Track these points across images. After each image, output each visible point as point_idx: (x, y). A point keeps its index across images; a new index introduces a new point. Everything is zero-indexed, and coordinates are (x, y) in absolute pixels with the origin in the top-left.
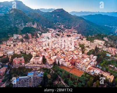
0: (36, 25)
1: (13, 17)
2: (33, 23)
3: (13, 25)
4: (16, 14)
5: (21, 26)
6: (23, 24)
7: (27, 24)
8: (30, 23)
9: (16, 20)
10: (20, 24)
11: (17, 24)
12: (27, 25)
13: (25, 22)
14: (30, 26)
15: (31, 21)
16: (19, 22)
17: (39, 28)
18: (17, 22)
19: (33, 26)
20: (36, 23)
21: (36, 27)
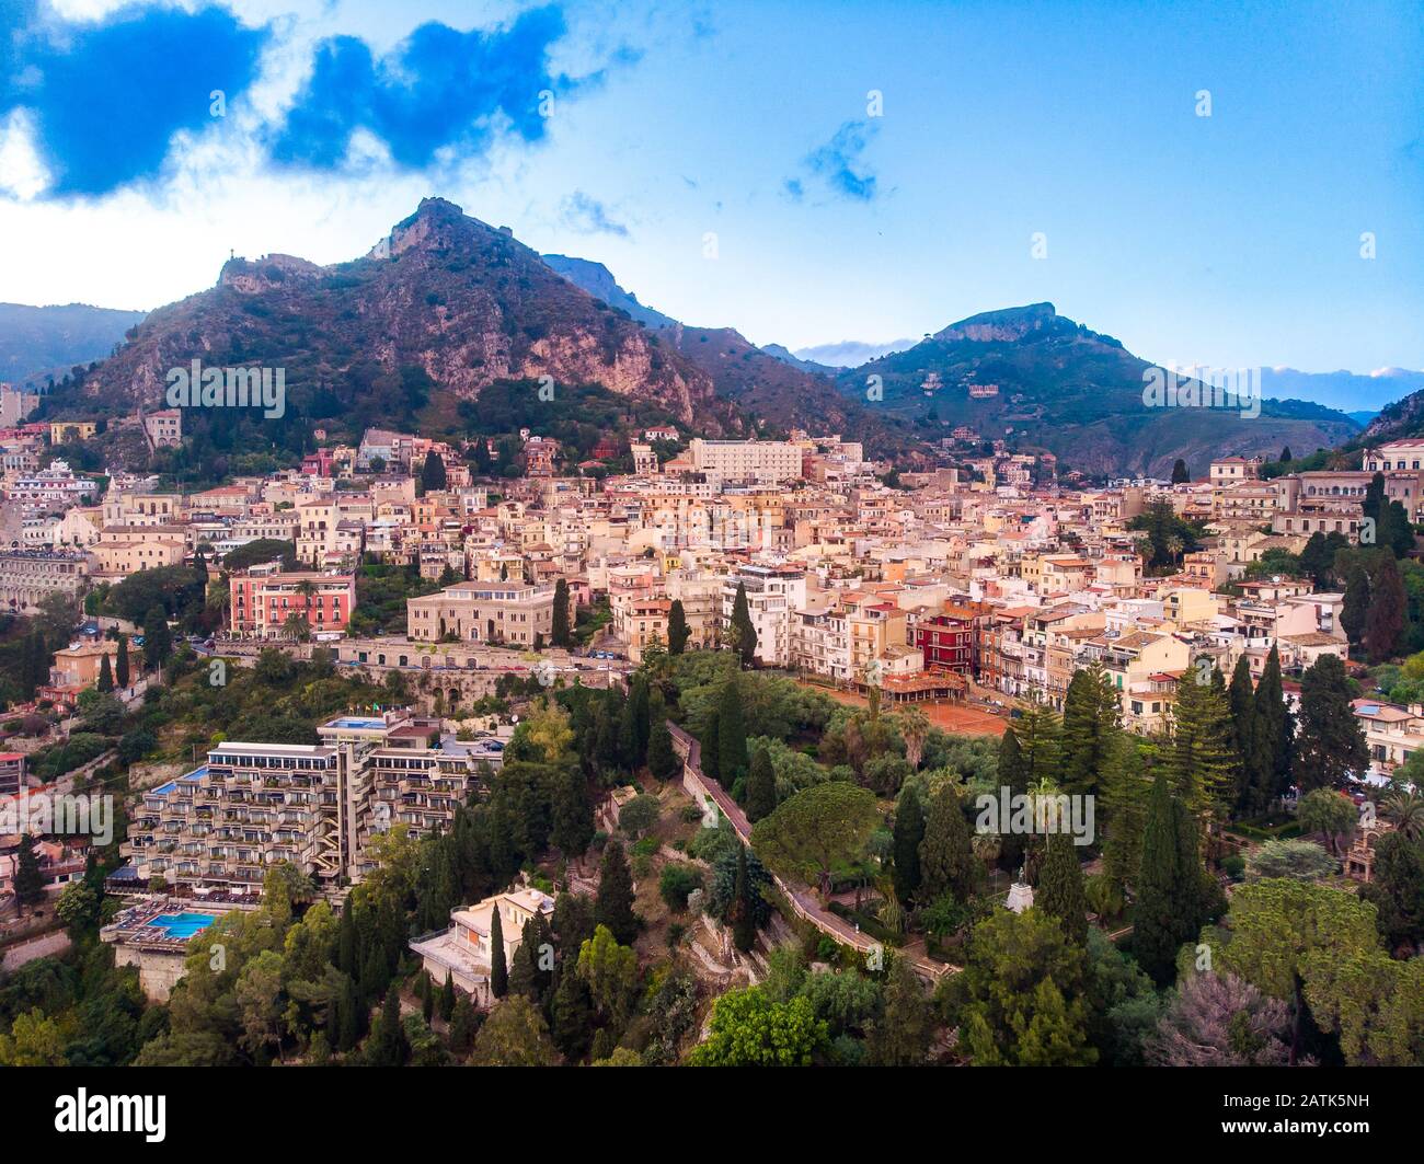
0: (642, 362)
1: (412, 276)
2: (603, 343)
3: (387, 353)
4: (444, 254)
5: (475, 361)
6: (492, 342)
7: (539, 347)
8: (575, 339)
9: (433, 301)
10: (463, 339)
11: (439, 342)
12: (538, 360)
13: (523, 330)
14: (573, 376)
15: (586, 321)
16: (456, 320)
17: (669, 393)
18: (435, 319)
19: (599, 375)
20: (639, 342)
21: (641, 387)
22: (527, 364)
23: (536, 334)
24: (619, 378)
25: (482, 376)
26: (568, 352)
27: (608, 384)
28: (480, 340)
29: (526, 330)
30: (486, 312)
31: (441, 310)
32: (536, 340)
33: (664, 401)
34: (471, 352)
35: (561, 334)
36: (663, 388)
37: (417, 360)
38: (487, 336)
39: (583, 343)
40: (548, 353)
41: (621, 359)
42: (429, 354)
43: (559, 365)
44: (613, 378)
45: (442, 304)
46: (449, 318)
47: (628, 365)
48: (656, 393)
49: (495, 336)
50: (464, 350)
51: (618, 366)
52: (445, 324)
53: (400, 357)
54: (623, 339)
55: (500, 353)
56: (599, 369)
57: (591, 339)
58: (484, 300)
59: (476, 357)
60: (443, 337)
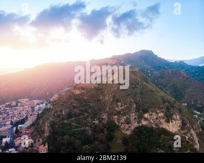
0: (179, 123)
1: (113, 92)
2: (166, 115)
3: (105, 116)
5: (128, 122)
6: (133, 116)
7: (146, 115)
8: (157, 113)
9: (117, 101)
10: (125, 114)
11: (119, 113)
12: (146, 119)
13: (142, 110)
14: (156, 125)
15: (160, 108)
16: (123, 107)
17: (189, 135)
18: (118, 106)
19: (165, 126)
20: (178, 116)
21: (179, 131)
22: (143, 120)
23: (145, 111)
24: (171, 127)
25: (130, 127)
26: (155, 117)
27: (168, 128)
28: (129, 115)
29: (143, 110)
30: (131, 106)
31: (119, 103)
32: (146, 113)
33: (187, 137)
34: (127, 119)
35: (153, 112)
36: (187, 133)
37: (113, 118)
38: (131, 114)
39: (159, 115)
40: (149, 117)
41: (172, 122)
42: (116, 117)
43: (152, 121)
44: (169, 127)
45: (120, 102)
46: (121, 106)
47: (174, 123)
48: (184, 134)
49: (134, 114)
50: (125, 117)
51: (171, 123)
52: (120, 108)
53: (108, 117)
54: (172, 115)
55: (135, 119)
56: (164, 123)
57: (162, 114)
58: (131, 102)
59: (128, 120)
60: (120, 112)
